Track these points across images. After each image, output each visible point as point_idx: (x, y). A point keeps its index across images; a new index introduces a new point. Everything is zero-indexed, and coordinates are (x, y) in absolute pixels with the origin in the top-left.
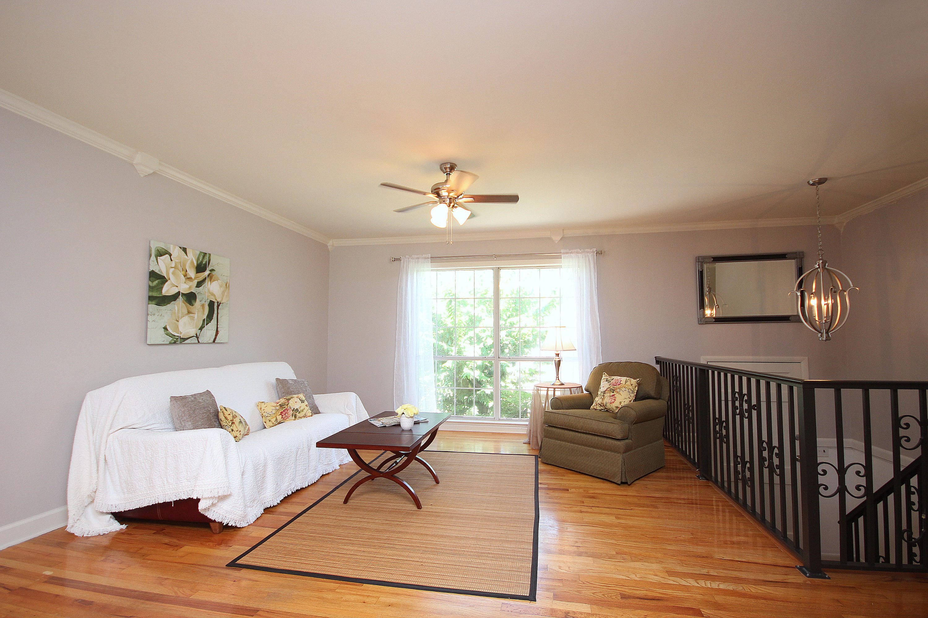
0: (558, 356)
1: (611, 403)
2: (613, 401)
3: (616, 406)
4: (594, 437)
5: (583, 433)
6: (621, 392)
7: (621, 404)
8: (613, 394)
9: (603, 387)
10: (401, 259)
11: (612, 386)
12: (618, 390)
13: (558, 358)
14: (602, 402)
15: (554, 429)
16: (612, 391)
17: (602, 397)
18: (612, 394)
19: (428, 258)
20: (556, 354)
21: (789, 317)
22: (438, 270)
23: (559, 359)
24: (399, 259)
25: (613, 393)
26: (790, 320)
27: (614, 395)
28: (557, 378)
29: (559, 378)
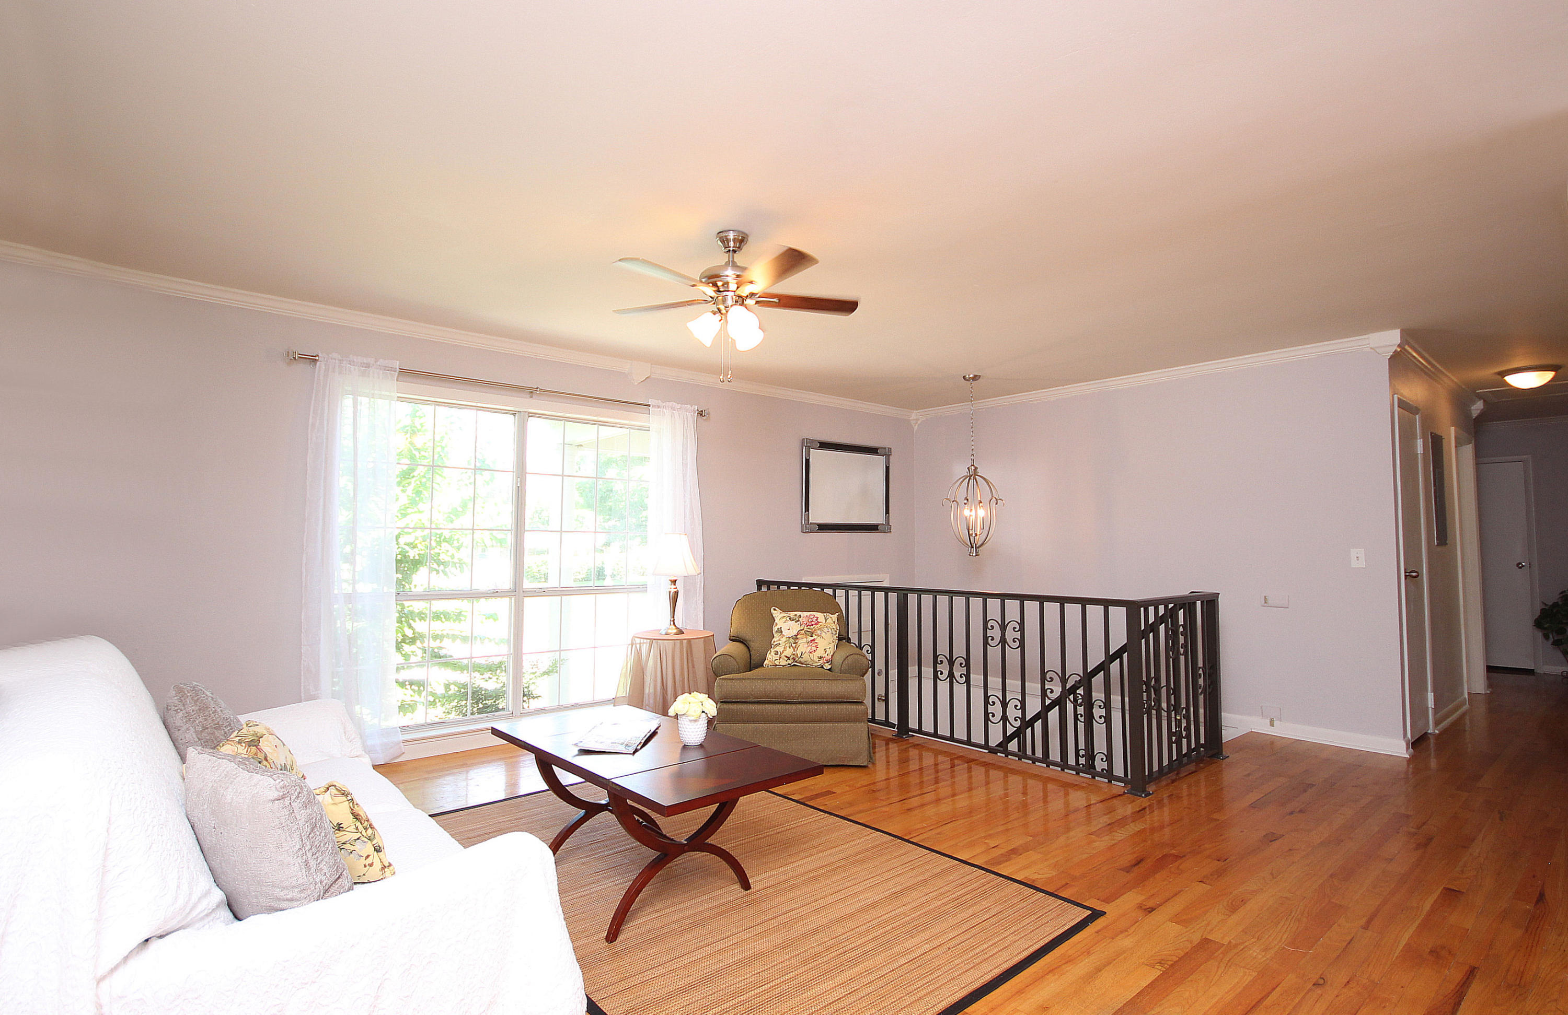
0: (675, 585)
1: (810, 653)
2: (814, 648)
3: (819, 656)
4: (821, 707)
5: (800, 703)
6: (823, 634)
7: (826, 652)
8: (812, 638)
9: (789, 629)
10: (317, 358)
11: (805, 628)
12: (819, 632)
13: (675, 587)
14: (794, 652)
15: (734, 707)
16: (810, 635)
17: (794, 645)
18: (810, 639)
19: (392, 369)
20: (671, 581)
21: (878, 526)
22: (416, 401)
23: (676, 590)
24: (313, 360)
25: (812, 636)
26: (878, 530)
27: (814, 640)
28: (672, 623)
29: (675, 621)
